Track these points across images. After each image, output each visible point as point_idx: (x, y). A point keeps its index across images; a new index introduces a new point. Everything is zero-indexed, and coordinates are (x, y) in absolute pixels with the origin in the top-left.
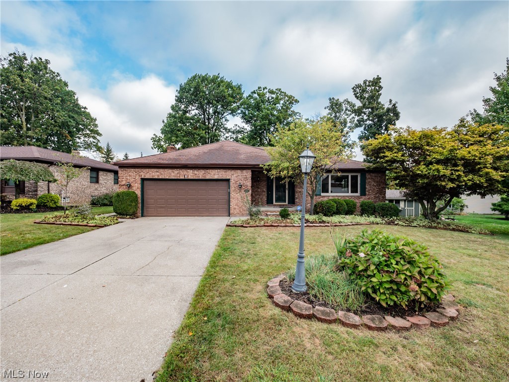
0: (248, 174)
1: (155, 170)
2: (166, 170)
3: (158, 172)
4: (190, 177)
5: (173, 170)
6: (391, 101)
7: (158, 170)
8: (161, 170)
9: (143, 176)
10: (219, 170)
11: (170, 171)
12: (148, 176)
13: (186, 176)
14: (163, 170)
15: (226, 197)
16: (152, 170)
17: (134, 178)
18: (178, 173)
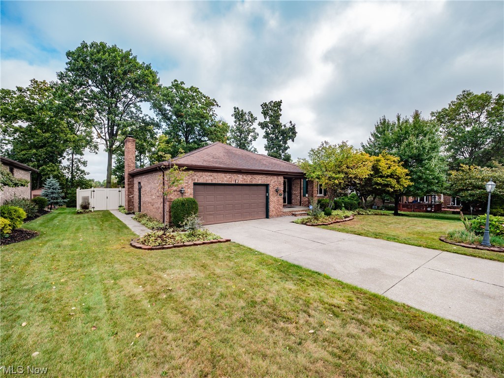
0: (281, 179)
1: (209, 174)
2: (219, 174)
3: (211, 176)
4: (240, 182)
5: (226, 175)
6: (291, 122)
7: (211, 174)
8: (215, 174)
9: (196, 180)
10: (262, 176)
11: (223, 175)
12: (201, 181)
13: (237, 181)
14: (217, 174)
15: (264, 201)
16: (206, 173)
17: (187, 183)
18: (230, 178)
